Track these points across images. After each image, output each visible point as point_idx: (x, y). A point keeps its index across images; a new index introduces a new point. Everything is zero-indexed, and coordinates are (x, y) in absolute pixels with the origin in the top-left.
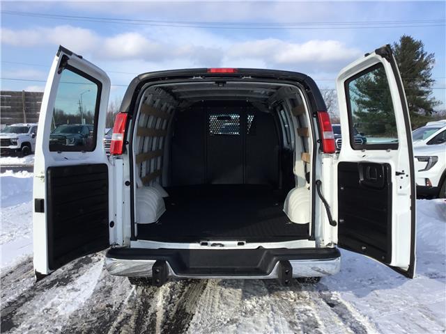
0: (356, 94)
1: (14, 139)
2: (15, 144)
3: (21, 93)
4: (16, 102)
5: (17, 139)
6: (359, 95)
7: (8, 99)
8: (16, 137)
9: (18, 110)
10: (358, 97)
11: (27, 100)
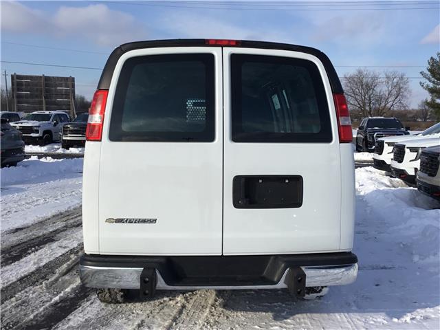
0: (430, 81)
1: (36, 127)
2: (37, 132)
3: (41, 77)
4: (35, 88)
5: (39, 127)
6: (434, 82)
7: (27, 84)
8: (37, 125)
9: (37, 96)
10: (431, 85)
11: (46, 85)
